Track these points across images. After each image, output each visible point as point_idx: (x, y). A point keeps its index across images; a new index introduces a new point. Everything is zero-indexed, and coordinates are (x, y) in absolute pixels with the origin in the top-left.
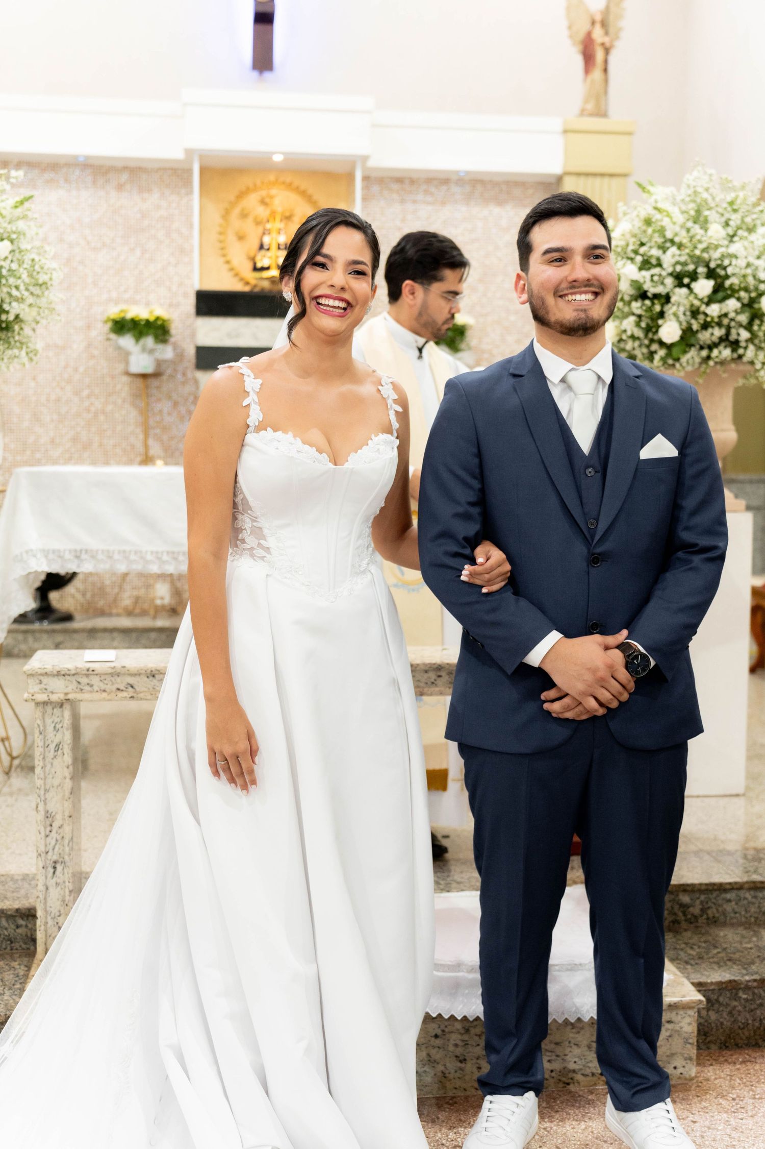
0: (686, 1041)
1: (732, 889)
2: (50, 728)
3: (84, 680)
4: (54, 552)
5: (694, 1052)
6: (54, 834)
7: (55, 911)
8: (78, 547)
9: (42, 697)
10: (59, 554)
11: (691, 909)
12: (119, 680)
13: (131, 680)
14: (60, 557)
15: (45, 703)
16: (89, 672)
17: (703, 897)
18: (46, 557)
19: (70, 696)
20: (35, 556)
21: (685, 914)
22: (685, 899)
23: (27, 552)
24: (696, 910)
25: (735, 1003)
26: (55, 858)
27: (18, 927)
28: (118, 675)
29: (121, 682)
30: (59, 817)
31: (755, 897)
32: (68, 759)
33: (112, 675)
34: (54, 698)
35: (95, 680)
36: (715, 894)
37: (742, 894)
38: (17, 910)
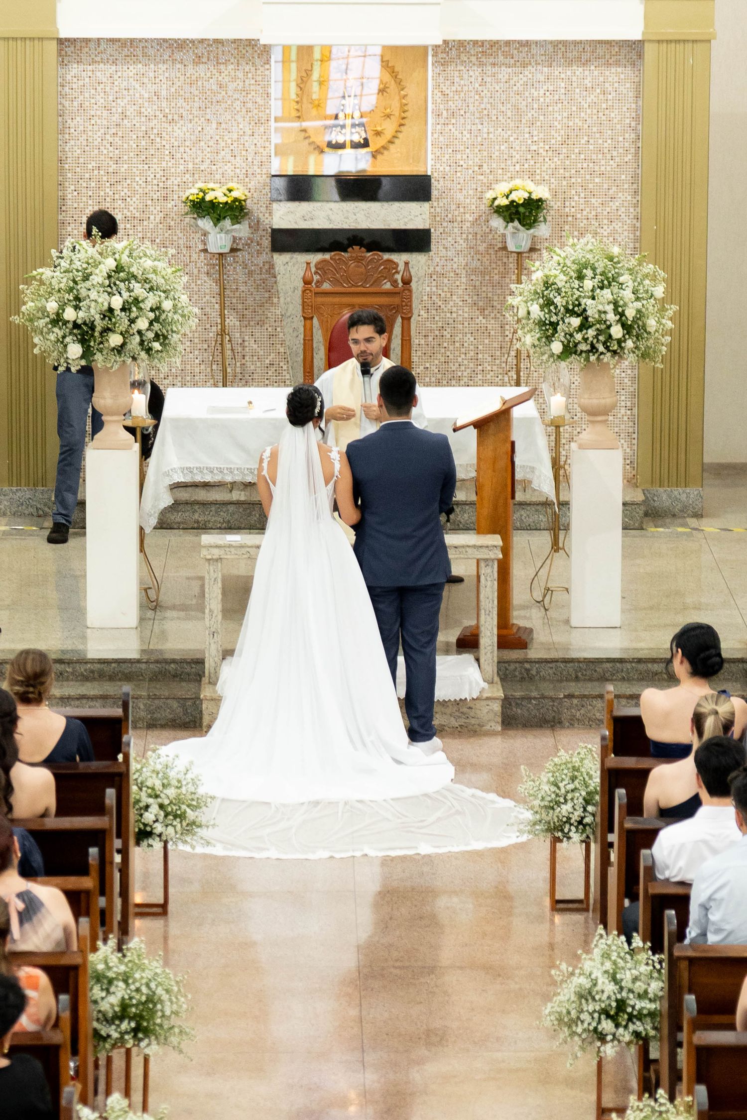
0: (496, 714)
1: (552, 662)
2: (212, 571)
3: (227, 549)
4: (187, 468)
5: (500, 720)
6: (213, 619)
7: (213, 655)
8: (202, 466)
9: (209, 557)
10: (190, 470)
11: (531, 672)
12: (243, 549)
13: (248, 549)
14: (191, 472)
15: (209, 560)
16: (230, 546)
17: (537, 666)
18: (182, 472)
19: (222, 557)
20: (176, 472)
21: (527, 674)
22: (527, 666)
23: (172, 470)
24: (534, 672)
25: (530, 705)
26: (214, 630)
27: (192, 668)
28: (243, 547)
29: (244, 550)
30: (215, 612)
31: (566, 667)
32: (220, 585)
33: (240, 547)
34: (214, 557)
35: (232, 550)
36: (544, 664)
37: (559, 664)
38: (192, 659)
